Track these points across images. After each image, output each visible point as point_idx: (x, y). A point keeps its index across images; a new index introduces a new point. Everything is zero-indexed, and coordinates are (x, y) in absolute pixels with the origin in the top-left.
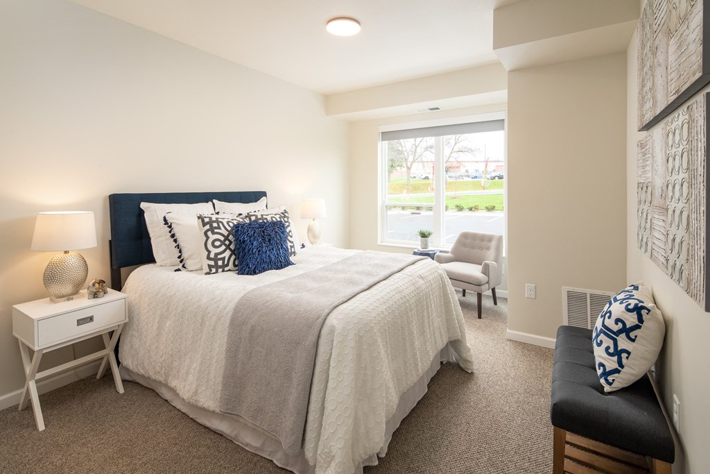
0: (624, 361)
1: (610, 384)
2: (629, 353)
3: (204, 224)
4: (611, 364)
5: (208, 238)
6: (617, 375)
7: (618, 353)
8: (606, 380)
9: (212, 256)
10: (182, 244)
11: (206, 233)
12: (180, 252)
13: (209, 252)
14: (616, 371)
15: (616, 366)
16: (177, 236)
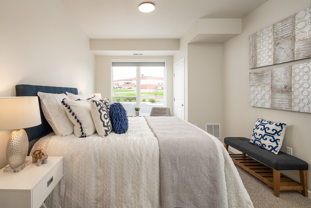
0: (278, 143)
1: (277, 151)
2: (279, 140)
3: (98, 105)
4: (274, 145)
5: (101, 113)
6: (277, 148)
7: (275, 141)
8: (275, 150)
9: (106, 124)
10: (80, 119)
11: (99, 111)
12: (81, 124)
13: (104, 122)
14: (277, 147)
15: (276, 145)
16: (76, 114)
